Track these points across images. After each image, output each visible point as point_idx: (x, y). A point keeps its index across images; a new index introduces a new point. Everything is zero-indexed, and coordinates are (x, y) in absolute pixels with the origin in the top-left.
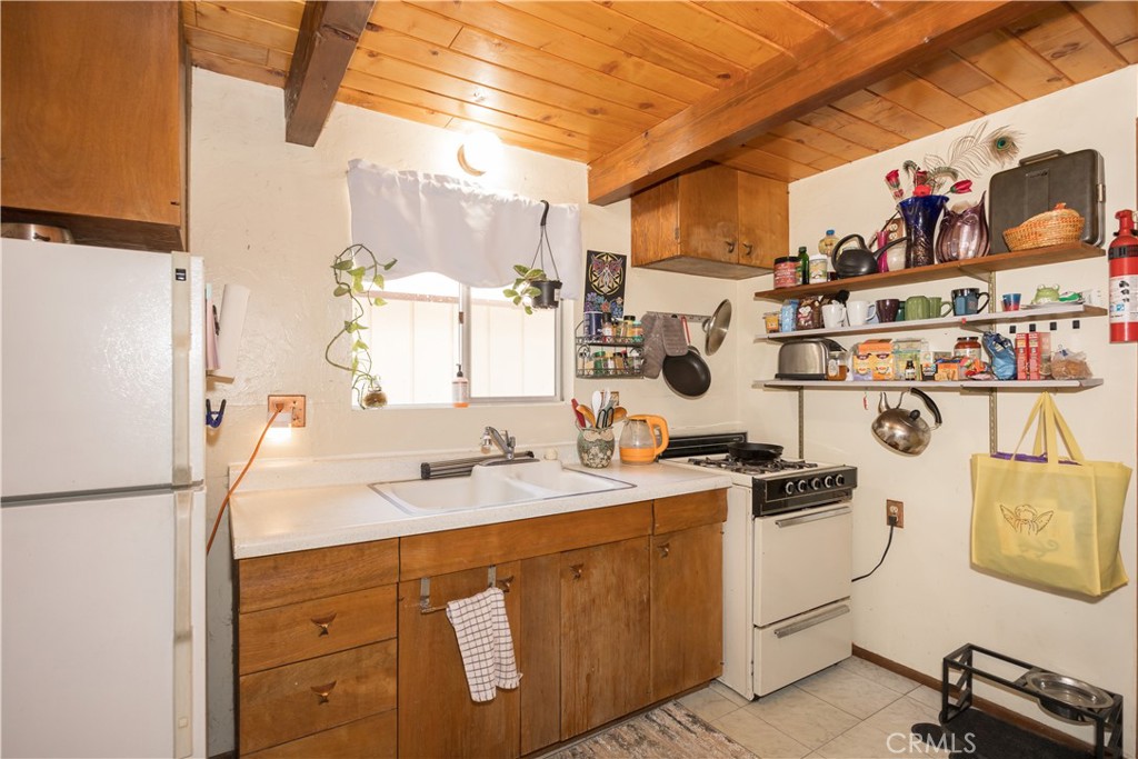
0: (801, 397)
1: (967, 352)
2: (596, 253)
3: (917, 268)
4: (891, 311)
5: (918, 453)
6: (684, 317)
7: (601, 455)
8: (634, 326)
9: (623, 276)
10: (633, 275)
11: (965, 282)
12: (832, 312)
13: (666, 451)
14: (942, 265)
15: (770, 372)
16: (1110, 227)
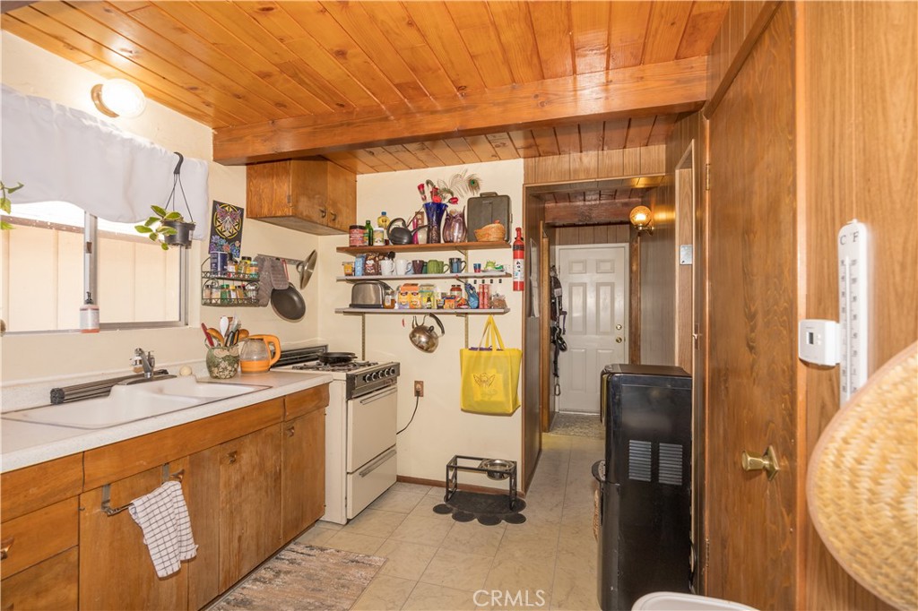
0: (364, 320)
1: (456, 293)
2: (221, 204)
3: (433, 243)
4: (420, 267)
5: (431, 352)
6: (284, 260)
7: (229, 368)
8: (251, 266)
9: (240, 224)
10: (249, 225)
11: (456, 254)
12: (386, 264)
13: (278, 361)
14: (447, 244)
15: (346, 303)
16: (514, 234)
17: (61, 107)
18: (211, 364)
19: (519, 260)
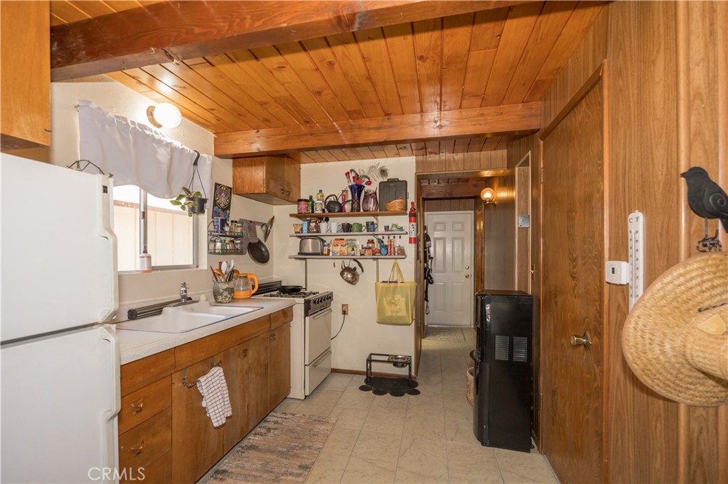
0: (306, 263)
1: (370, 245)
2: (219, 185)
3: (355, 211)
4: (347, 228)
5: (354, 284)
6: (255, 222)
7: (229, 296)
8: (238, 227)
9: (230, 198)
10: (235, 199)
11: (371, 219)
12: (323, 225)
13: (257, 291)
14: (366, 213)
15: (295, 252)
16: (409, 206)
17: (133, 123)
18: (216, 294)
19: (413, 223)
